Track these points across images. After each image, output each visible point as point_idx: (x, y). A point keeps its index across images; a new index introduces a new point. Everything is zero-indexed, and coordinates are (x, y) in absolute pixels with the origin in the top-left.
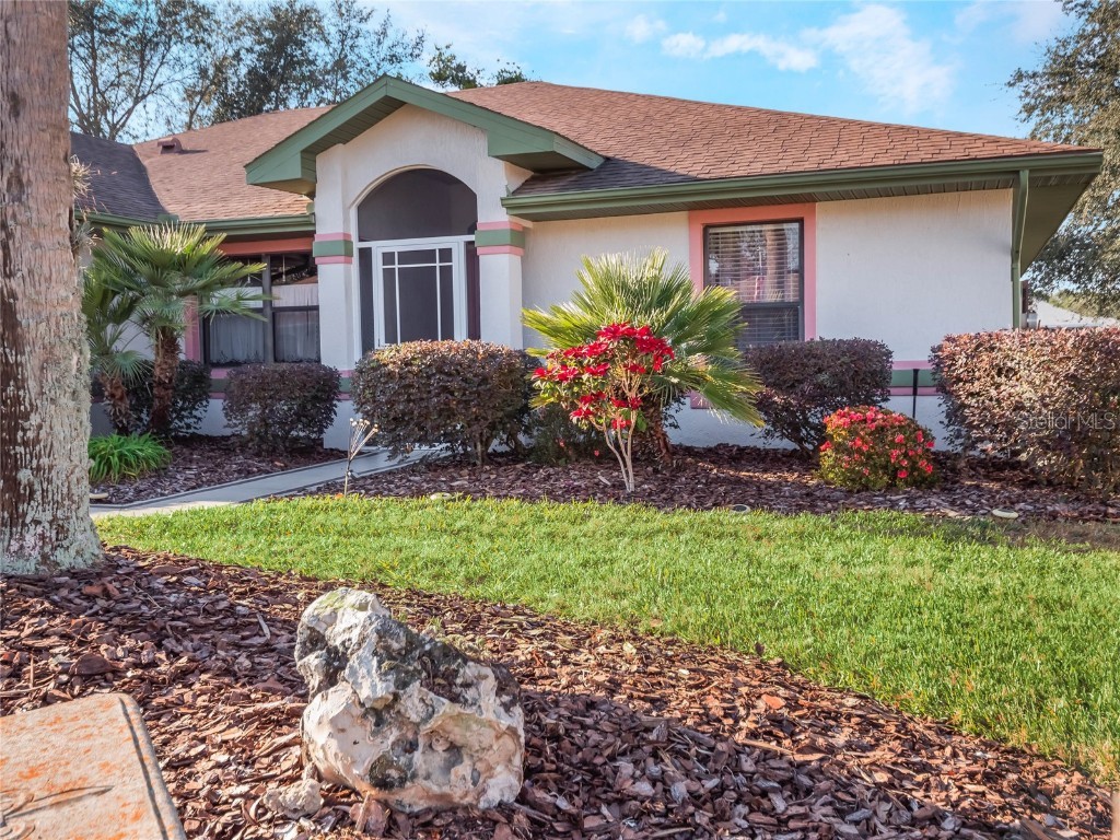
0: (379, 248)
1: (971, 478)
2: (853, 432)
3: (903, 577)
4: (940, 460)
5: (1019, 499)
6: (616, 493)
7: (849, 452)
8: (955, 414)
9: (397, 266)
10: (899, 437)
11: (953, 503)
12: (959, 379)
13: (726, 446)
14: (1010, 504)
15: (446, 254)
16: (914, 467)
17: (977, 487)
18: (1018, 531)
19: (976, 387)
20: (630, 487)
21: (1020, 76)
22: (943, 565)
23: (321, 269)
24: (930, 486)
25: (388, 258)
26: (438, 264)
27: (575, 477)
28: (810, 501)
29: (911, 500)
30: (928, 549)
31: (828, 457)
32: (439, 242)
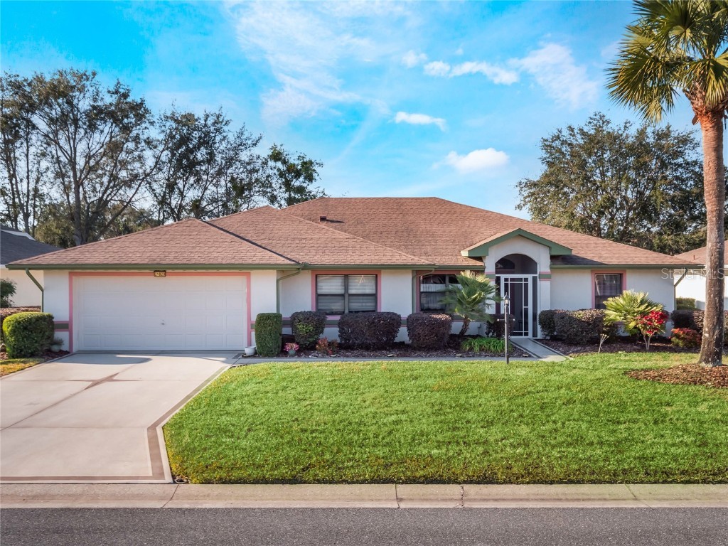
0: (503, 277)
6: (644, 350)
9: (509, 282)
15: (526, 280)
25: (506, 280)
26: (523, 283)
32: (523, 276)
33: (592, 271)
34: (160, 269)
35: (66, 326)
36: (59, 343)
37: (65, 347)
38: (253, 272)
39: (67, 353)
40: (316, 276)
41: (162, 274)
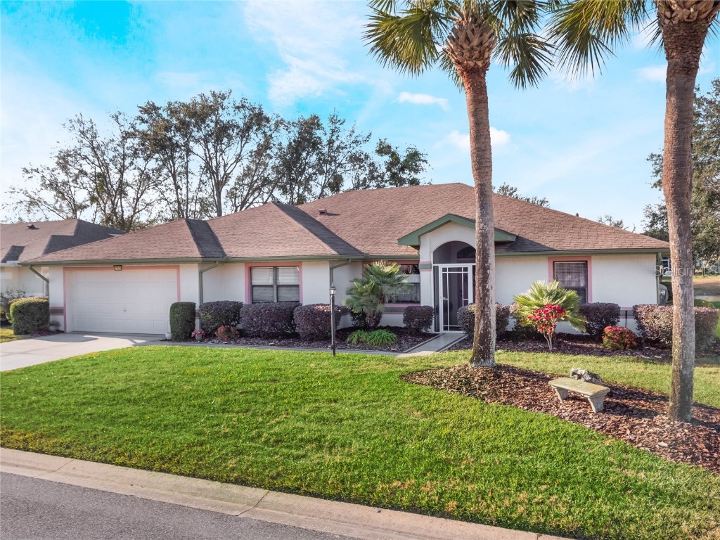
0: (441, 266)
1: (646, 346)
2: (614, 334)
3: (639, 371)
4: (638, 339)
5: (662, 353)
6: (546, 349)
7: (612, 339)
8: (641, 327)
9: (448, 272)
10: (628, 335)
11: (643, 354)
12: (643, 318)
13: (562, 333)
14: (659, 354)
15: (466, 269)
16: (631, 343)
17: (649, 349)
18: (662, 361)
19: (648, 321)
20: (551, 349)
21: (652, 156)
22: (646, 368)
23: (421, 273)
24: (636, 349)
25: (444, 270)
26: (463, 272)
27: (531, 345)
28: (602, 353)
29: (632, 353)
30: (641, 365)
31: (605, 340)
32: (462, 265)
33: (549, 259)
34: (118, 265)
35: (60, 311)
36: (57, 324)
37: (62, 328)
38: (181, 265)
39: (63, 332)
40: (250, 268)
41: (119, 268)
